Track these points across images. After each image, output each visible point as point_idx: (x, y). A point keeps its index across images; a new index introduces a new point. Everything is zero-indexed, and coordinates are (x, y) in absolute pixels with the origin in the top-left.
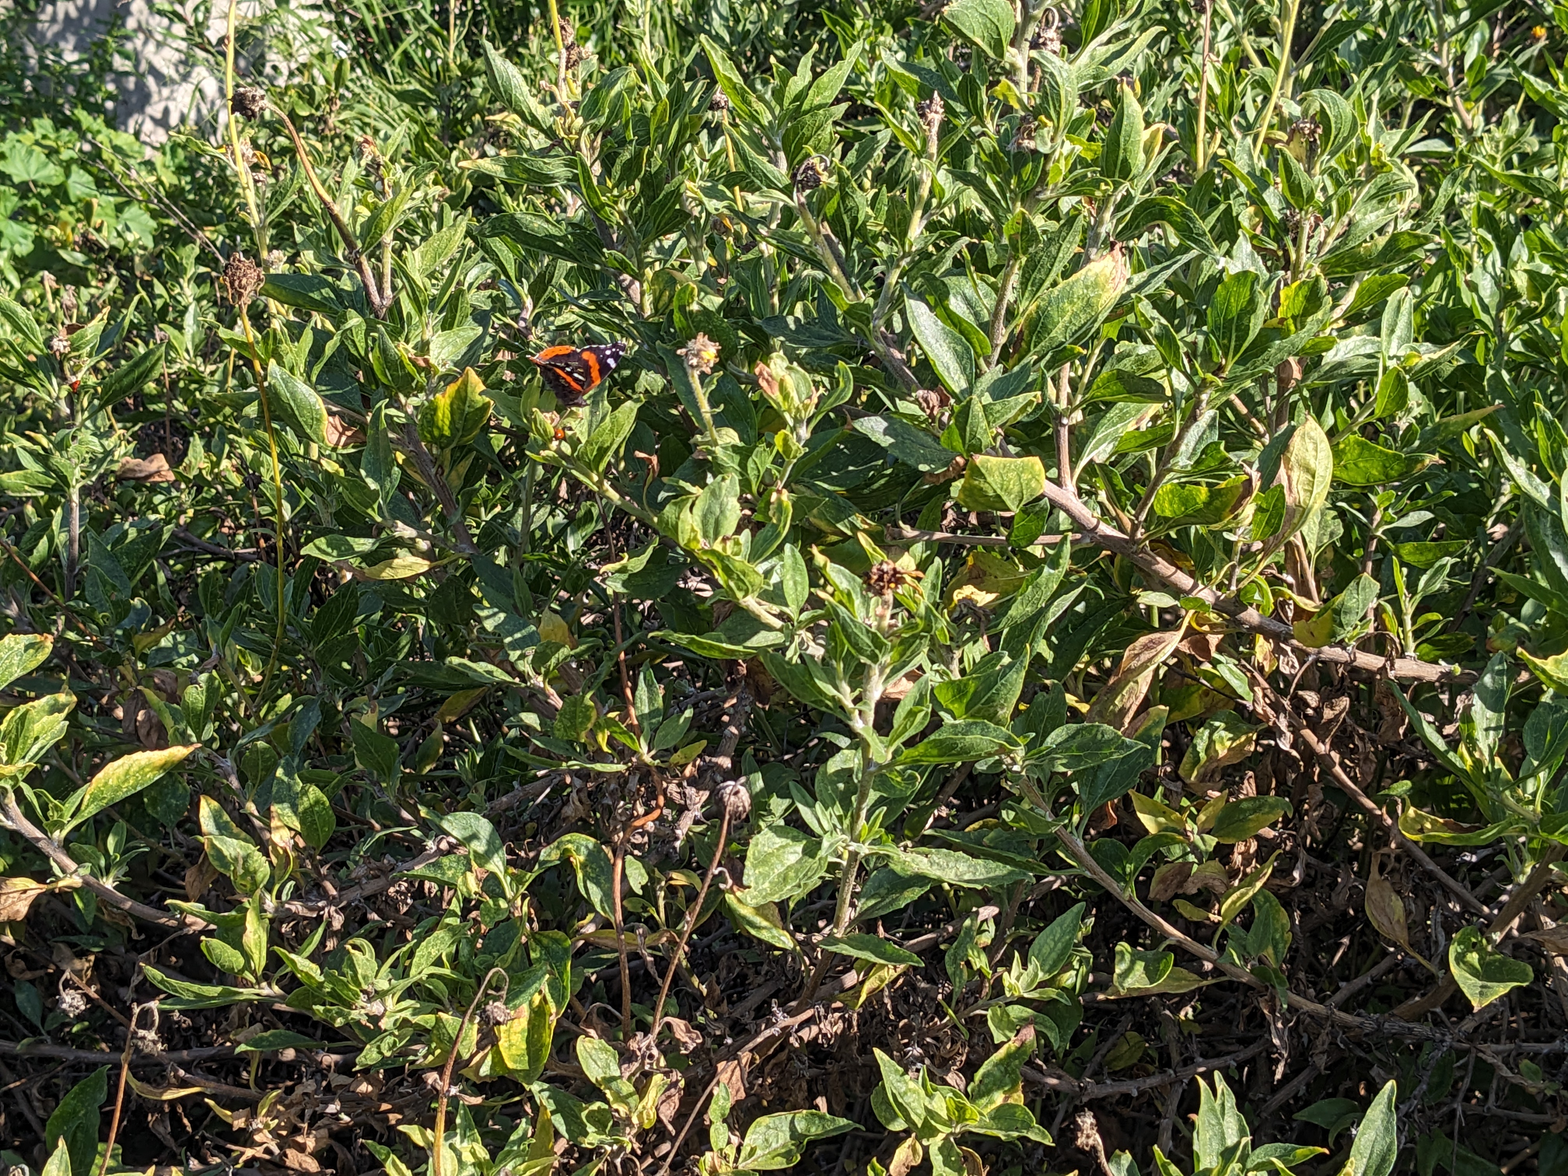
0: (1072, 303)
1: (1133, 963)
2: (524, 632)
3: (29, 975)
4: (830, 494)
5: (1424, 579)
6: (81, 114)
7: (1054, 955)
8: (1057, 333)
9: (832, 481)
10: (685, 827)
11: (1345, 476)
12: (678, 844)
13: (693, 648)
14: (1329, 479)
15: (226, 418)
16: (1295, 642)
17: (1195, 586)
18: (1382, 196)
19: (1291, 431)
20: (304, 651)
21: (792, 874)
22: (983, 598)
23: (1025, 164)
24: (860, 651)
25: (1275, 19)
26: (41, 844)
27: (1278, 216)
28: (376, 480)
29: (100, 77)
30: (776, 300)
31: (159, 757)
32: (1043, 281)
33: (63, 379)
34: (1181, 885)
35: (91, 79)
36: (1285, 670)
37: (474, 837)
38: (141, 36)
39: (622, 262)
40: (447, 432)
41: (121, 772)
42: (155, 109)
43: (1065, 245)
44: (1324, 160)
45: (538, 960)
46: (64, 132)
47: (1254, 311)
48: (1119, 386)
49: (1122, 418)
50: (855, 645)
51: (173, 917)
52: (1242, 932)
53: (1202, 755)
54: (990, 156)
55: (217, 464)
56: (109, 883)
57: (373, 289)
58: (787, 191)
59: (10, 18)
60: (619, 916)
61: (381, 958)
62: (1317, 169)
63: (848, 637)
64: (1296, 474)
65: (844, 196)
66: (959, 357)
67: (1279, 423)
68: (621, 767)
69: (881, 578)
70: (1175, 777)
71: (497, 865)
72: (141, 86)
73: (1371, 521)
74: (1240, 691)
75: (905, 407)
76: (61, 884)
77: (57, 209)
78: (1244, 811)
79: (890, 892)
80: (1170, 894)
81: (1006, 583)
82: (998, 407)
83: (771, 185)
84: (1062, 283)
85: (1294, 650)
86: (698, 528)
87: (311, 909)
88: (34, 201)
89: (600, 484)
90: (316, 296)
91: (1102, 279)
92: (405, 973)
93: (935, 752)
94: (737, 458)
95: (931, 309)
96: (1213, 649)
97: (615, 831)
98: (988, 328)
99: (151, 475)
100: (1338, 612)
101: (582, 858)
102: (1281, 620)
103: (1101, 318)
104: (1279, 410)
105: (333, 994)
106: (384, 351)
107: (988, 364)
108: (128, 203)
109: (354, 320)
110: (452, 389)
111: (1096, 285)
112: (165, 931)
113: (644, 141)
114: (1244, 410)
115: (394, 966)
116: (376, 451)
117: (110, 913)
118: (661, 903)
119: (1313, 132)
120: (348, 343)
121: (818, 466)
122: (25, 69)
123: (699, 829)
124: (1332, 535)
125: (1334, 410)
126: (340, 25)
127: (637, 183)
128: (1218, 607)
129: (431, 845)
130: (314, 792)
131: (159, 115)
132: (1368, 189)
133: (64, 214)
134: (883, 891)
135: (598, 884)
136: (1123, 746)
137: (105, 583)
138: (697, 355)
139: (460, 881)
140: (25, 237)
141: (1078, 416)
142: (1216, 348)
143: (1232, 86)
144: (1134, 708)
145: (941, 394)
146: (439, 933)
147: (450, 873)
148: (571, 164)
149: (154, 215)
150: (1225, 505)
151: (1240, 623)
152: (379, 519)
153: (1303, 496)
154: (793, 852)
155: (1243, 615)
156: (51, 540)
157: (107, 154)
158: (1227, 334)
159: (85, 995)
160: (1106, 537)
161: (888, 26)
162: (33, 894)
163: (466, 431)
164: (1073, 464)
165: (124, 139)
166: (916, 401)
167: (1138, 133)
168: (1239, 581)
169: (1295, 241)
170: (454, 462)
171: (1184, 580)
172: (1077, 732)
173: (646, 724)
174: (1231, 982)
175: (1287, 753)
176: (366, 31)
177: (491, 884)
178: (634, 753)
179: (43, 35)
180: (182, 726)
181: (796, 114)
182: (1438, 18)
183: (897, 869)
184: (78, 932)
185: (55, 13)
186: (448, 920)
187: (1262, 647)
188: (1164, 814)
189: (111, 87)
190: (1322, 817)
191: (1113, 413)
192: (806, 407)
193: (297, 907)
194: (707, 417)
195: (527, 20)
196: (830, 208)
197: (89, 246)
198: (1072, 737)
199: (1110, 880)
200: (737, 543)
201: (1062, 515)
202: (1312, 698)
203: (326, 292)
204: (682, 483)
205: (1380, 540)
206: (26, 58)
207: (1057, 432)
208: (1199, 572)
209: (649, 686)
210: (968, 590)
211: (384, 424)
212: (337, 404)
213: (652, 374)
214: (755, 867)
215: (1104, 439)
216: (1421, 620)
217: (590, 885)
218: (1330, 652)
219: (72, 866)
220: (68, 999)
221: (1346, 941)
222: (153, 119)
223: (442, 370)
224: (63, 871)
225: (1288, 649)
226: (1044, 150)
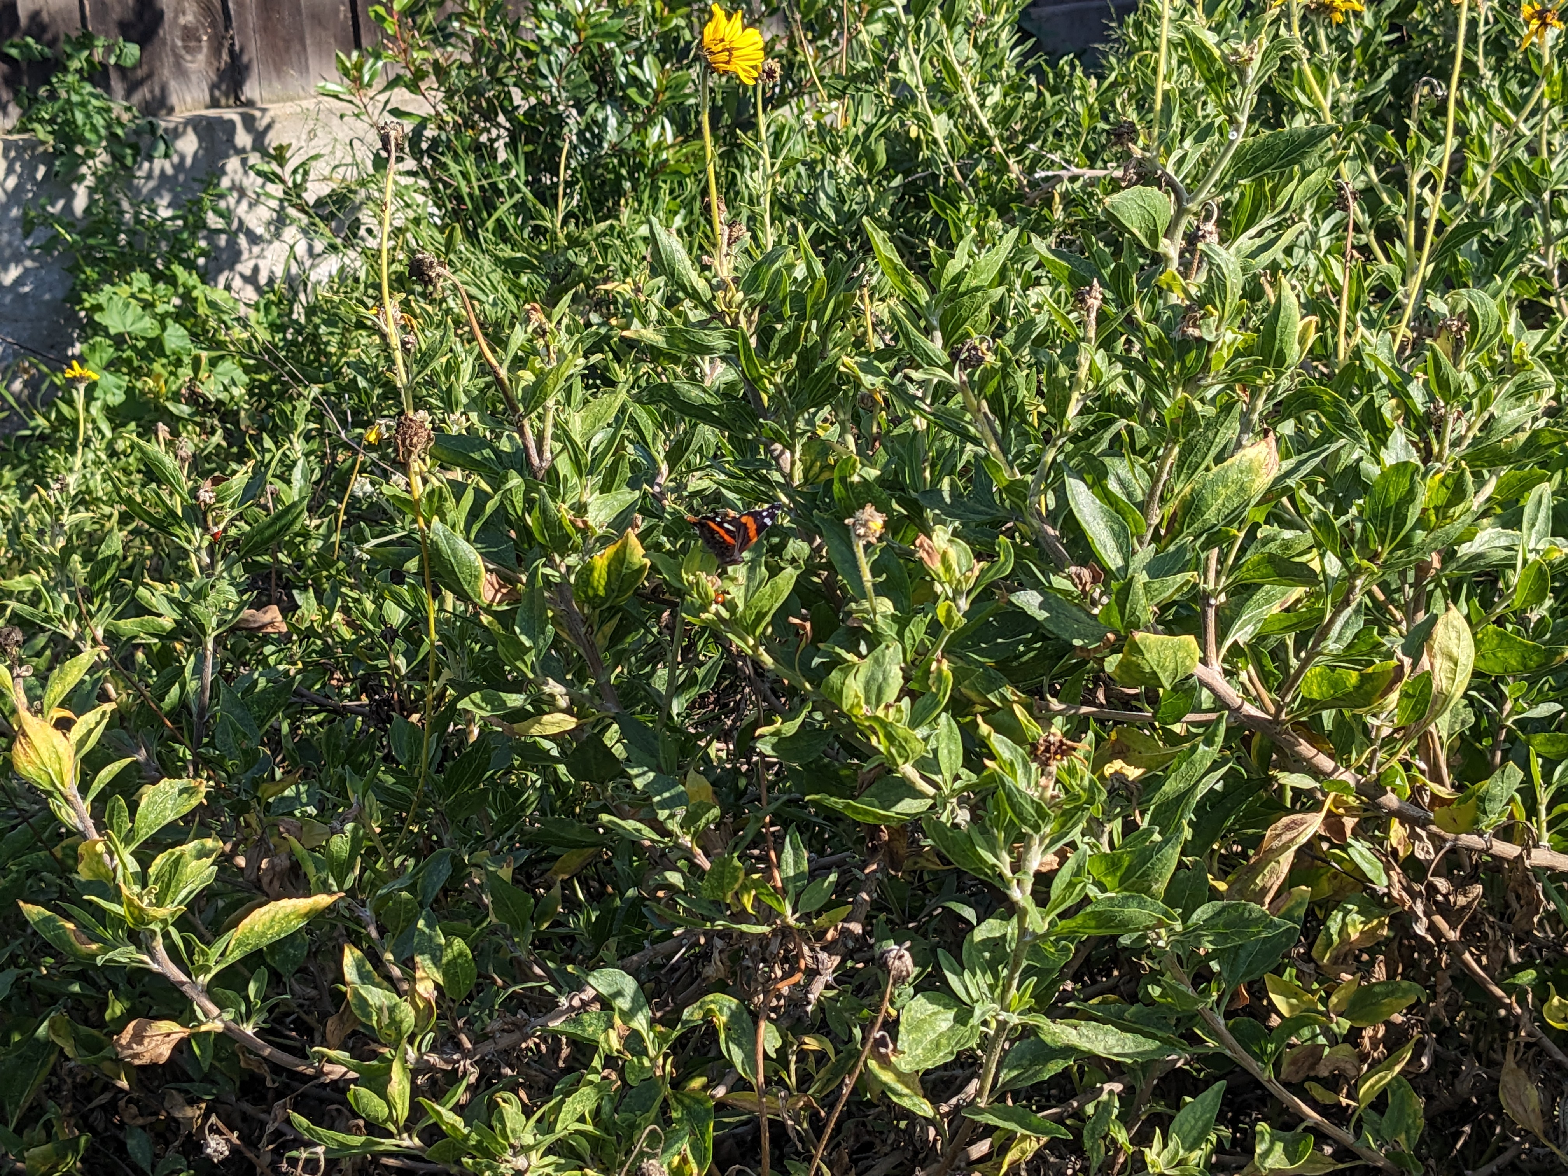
0: (1226, 486)
1: (1272, 1143)
2: (673, 792)
3: (140, 1121)
4: (982, 665)
5: (1559, 770)
6: (178, 270)
7: (1195, 1133)
8: (1210, 516)
9: (982, 653)
10: (817, 990)
11: (1483, 667)
12: (809, 1008)
13: (848, 813)
14: (1470, 669)
15: (339, 572)
16: (1433, 828)
17: (1336, 769)
18: (1521, 392)
19: (1433, 620)
20: (433, 804)
21: (944, 1041)
22: (1133, 773)
23: (1189, 351)
24: (1024, 821)
25: (1400, 218)
26: (185, 988)
27: (1422, 410)
28: (529, 637)
29: (193, 234)
30: (927, 474)
31: (303, 904)
32: (1199, 465)
33: (206, 529)
34: (1312, 1067)
35: (185, 235)
36: (1420, 855)
37: (619, 994)
38: (235, 194)
39: (776, 433)
40: (602, 593)
41: (267, 918)
42: (245, 268)
43: (1222, 430)
44: (1469, 358)
45: (679, 1121)
46: (161, 286)
47: (1413, 501)
48: (1270, 569)
49: (1268, 601)
50: (1019, 815)
51: (311, 1065)
52: (1375, 1116)
53: (1335, 937)
54: (1155, 342)
55: (329, 616)
56: (249, 1029)
57: (533, 451)
58: (948, 368)
59: (109, 173)
60: (761, 1079)
61: (528, 1112)
62: (1463, 366)
63: (1013, 806)
64: (1438, 662)
65: (1006, 376)
66: (1116, 536)
67: (1416, 611)
68: (765, 929)
69: (1047, 750)
70: (1308, 958)
71: (640, 1023)
72: (232, 242)
73: (1501, 711)
74: (1370, 875)
75: (1059, 582)
76: (203, 1028)
77: (151, 361)
78: (1376, 995)
79: (1032, 1064)
80: (1302, 1075)
81: (1151, 759)
82: (1156, 586)
83: (931, 363)
84: (1215, 470)
85: (1432, 836)
86: (862, 695)
87: (447, 1062)
88: (129, 353)
89: (755, 648)
90: (476, 456)
91: (1256, 465)
92: (551, 1129)
93: (1093, 923)
94: (896, 627)
95: (1090, 487)
96: (1348, 832)
97: (756, 993)
98: (1143, 507)
99: (265, 626)
100: (1482, 799)
101: (724, 1019)
102: (1418, 805)
103: (1253, 502)
104: (1416, 599)
105: (479, 1146)
106: (544, 511)
107: (1141, 543)
108: (222, 357)
109: (515, 481)
110: (610, 550)
111: (1250, 470)
112: (304, 1078)
113: (802, 317)
114: (1381, 597)
115: (539, 1121)
116: (531, 609)
117: (247, 1059)
118: (793, 1067)
119: (1460, 329)
120: (507, 503)
121: (968, 638)
122: (120, 223)
123: (830, 994)
124: (1463, 723)
125: (1467, 600)
126: (436, 191)
127: (794, 358)
128: (1360, 790)
129: (563, 1001)
130: (459, 944)
131: (248, 272)
132: (1509, 387)
133: (157, 367)
134: (1025, 1062)
135: (740, 1045)
136: (1271, 925)
137: (236, 731)
138: (865, 525)
139: (602, 1038)
140: (119, 387)
141: (1223, 598)
142: (1373, 536)
143: (1359, 283)
144: (1275, 888)
145: (1093, 571)
146: (586, 1090)
147: (590, 1030)
148: (730, 337)
149: (247, 370)
150: (1375, 690)
151: (1380, 807)
152: (531, 676)
153: (1445, 683)
154: (945, 1019)
155: (1383, 800)
156: (183, 687)
157: (202, 310)
158: (1385, 522)
159: (228, 1141)
160: (1250, 717)
161: (993, 211)
162: (176, 1037)
163: (621, 591)
164: (1219, 643)
165: (218, 294)
166: (1069, 577)
167: (1294, 324)
168: (1380, 765)
169: (1437, 433)
170: (602, 623)
171: (1325, 763)
172: (1224, 909)
173: (790, 887)
174: (1366, 1166)
175: (1423, 938)
176: (459, 199)
177: (634, 1041)
178: (779, 915)
179: (138, 190)
180: (323, 875)
181: (954, 296)
182: (1545, 222)
183: (1048, 1039)
184: (191, 1080)
185: (151, 170)
186: (591, 1077)
187: (1397, 832)
188: (1296, 995)
189: (203, 244)
190: (1447, 1004)
191: (1259, 595)
192: (967, 580)
193: (433, 1059)
194: (868, 585)
195: (619, 192)
196: (990, 389)
197: (194, 398)
198: (1218, 914)
199: (1250, 1059)
200: (899, 710)
201: (1205, 693)
202: (1442, 884)
203: (487, 452)
204: (838, 650)
205: (1509, 729)
206: (122, 212)
207: (1205, 613)
208: (1340, 754)
209: (796, 849)
210: (1118, 765)
211: (540, 582)
212: (493, 562)
213: (799, 542)
214: (909, 1032)
215: (1250, 620)
216: (1556, 811)
217: (732, 1046)
218: (1469, 840)
219: (215, 1011)
220: (213, 1144)
221: (1467, 1129)
222: (242, 276)
223: (600, 532)
224: (206, 1015)
225: (1423, 834)
226: (1210, 338)
